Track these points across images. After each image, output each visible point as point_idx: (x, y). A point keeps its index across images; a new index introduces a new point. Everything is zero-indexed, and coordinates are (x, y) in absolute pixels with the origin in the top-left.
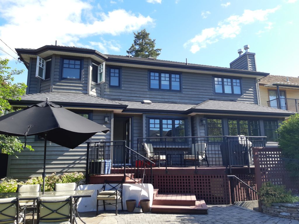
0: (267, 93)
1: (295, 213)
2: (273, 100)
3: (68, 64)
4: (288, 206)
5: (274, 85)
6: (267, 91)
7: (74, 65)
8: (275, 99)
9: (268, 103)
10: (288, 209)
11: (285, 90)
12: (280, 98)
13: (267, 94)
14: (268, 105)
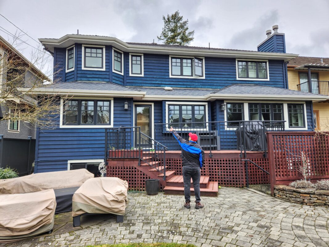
0: (298, 76)
1: (307, 198)
2: (303, 83)
3: (90, 53)
4: (301, 192)
5: (305, 67)
6: (298, 74)
7: (96, 54)
8: (306, 82)
9: (298, 87)
10: (301, 195)
11: (319, 72)
12: (312, 81)
13: (298, 78)
14: (298, 88)
